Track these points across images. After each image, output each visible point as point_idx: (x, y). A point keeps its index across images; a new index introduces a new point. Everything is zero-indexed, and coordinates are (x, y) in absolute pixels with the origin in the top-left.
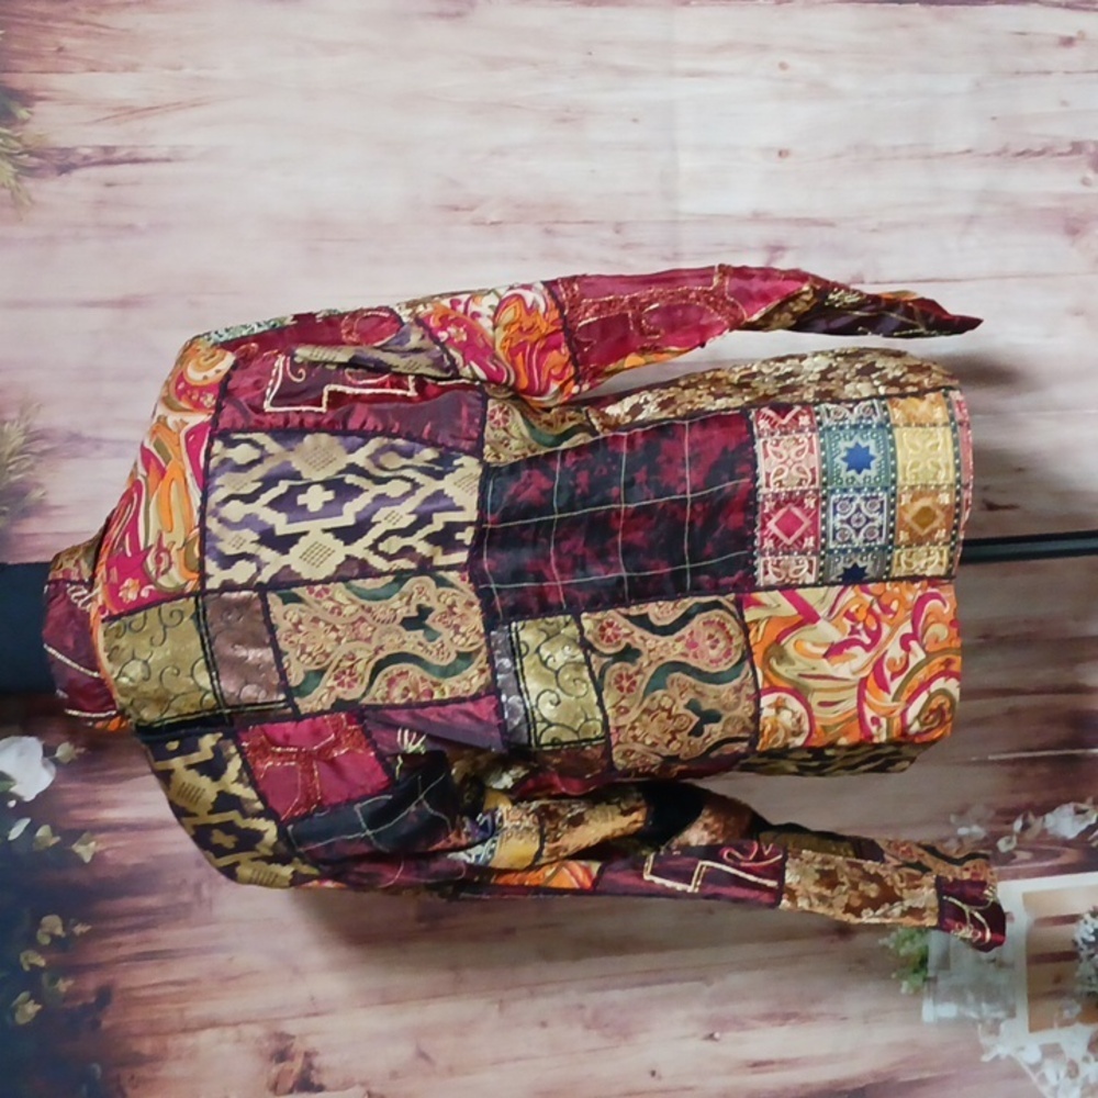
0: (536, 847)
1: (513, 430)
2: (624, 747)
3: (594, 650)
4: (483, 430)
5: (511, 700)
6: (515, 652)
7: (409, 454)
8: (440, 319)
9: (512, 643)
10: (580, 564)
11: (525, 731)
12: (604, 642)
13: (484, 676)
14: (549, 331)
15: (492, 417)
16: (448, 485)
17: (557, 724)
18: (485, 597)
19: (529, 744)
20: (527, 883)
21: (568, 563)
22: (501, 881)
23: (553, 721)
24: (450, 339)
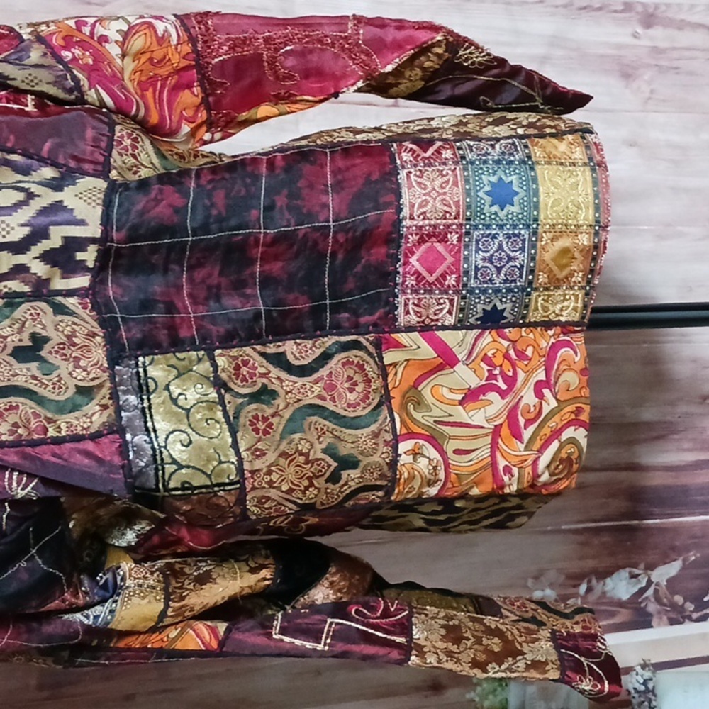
0: (161, 606)
1: (143, 158)
2: (259, 493)
3: (228, 390)
4: (110, 155)
5: (136, 439)
6: (142, 388)
7: (25, 171)
8: (64, 38)
9: (139, 378)
10: (215, 294)
11: (152, 473)
12: (239, 382)
13: (107, 413)
14: (181, 65)
15: (120, 143)
16: (68, 196)
17: (188, 467)
18: (108, 325)
19: (157, 489)
20: (149, 646)
21: (202, 294)
22: (121, 644)
23: (184, 464)
24: (74, 59)
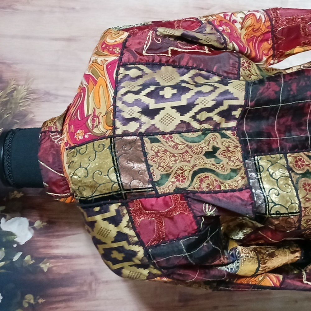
0: (257, 266)
1: (253, 71)
2: (307, 218)
3: (293, 171)
4: (240, 71)
5: (257, 191)
6: (257, 170)
7: (207, 78)
8: (219, 22)
9: (256, 166)
10: (288, 130)
11: (264, 206)
12: (297, 168)
13: (244, 180)
14: (265, 31)
15: (243, 65)
17: (279, 205)
18: (244, 143)
19: (266, 214)
20: (250, 283)
21: (283, 129)
22: (239, 282)
23: (277, 203)
24: (224, 30)
